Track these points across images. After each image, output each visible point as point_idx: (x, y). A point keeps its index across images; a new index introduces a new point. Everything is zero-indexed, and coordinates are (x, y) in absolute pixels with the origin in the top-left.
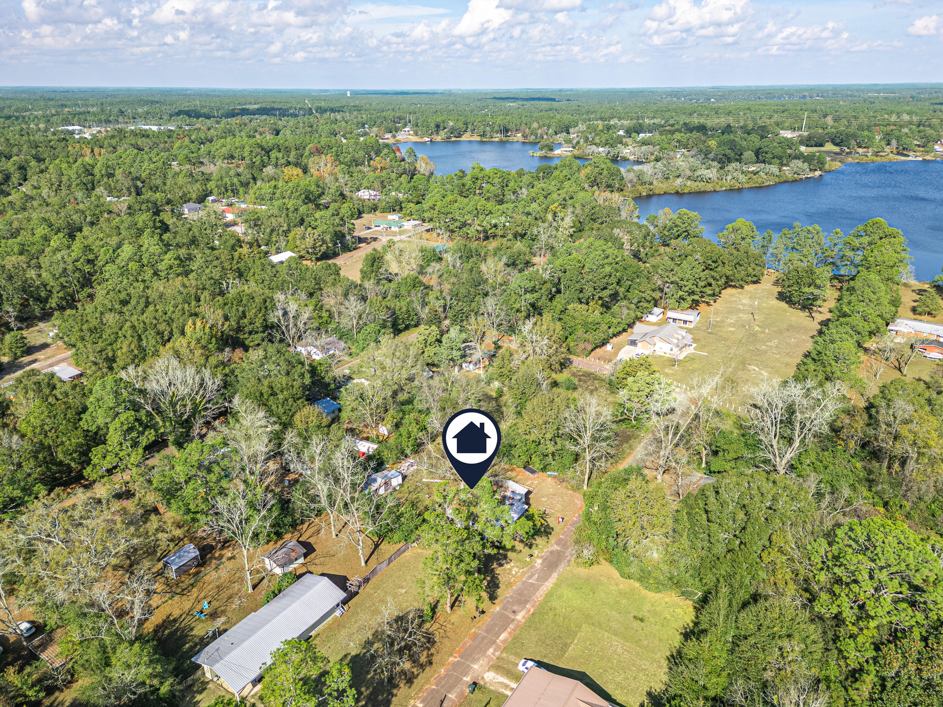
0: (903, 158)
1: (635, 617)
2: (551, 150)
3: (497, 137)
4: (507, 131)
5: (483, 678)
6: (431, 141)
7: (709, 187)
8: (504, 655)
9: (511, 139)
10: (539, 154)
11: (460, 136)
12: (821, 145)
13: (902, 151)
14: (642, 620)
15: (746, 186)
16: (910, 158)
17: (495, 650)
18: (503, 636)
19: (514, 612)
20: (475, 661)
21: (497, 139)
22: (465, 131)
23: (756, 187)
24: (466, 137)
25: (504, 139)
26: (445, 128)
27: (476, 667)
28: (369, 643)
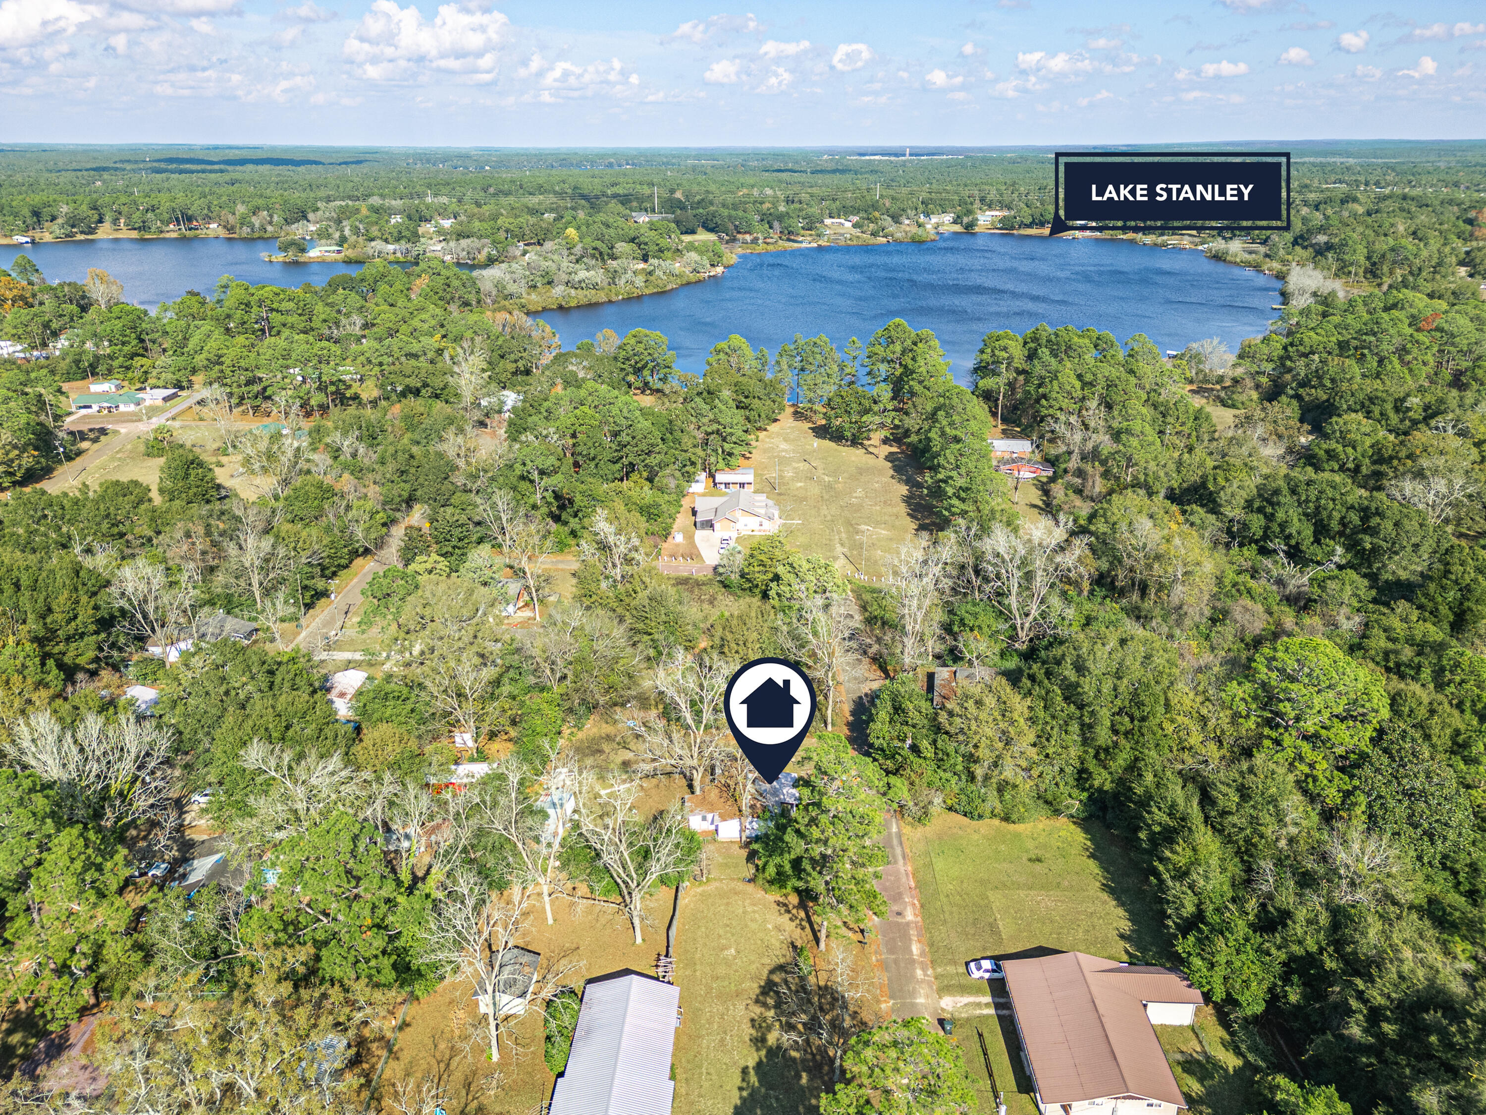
0: (796, 245)
1: (1030, 860)
2: (303, 250)
3: (172, 232)
4: (190, 219)
5: (943, 1010)
6: (33, 242)
7: (602, 297)
8: (939, 970)
9: (201, 233)
10: (279, 257)
11: (92, 231)
12: (693, 232)
13: (789, 234)
14: (1039, 860)
15: (647, 291)
16: (804, 245)
17: (924, 970)
18: (915, 949)
19: (899, 914)
20: (913, 994)
21: (174, 235)
22: (100, 221)
23: (658, 293)
24: (104, 232)
25: (189, 233)
26: (53, 218)
27: (920, 1000)
28: (759, 1041)
